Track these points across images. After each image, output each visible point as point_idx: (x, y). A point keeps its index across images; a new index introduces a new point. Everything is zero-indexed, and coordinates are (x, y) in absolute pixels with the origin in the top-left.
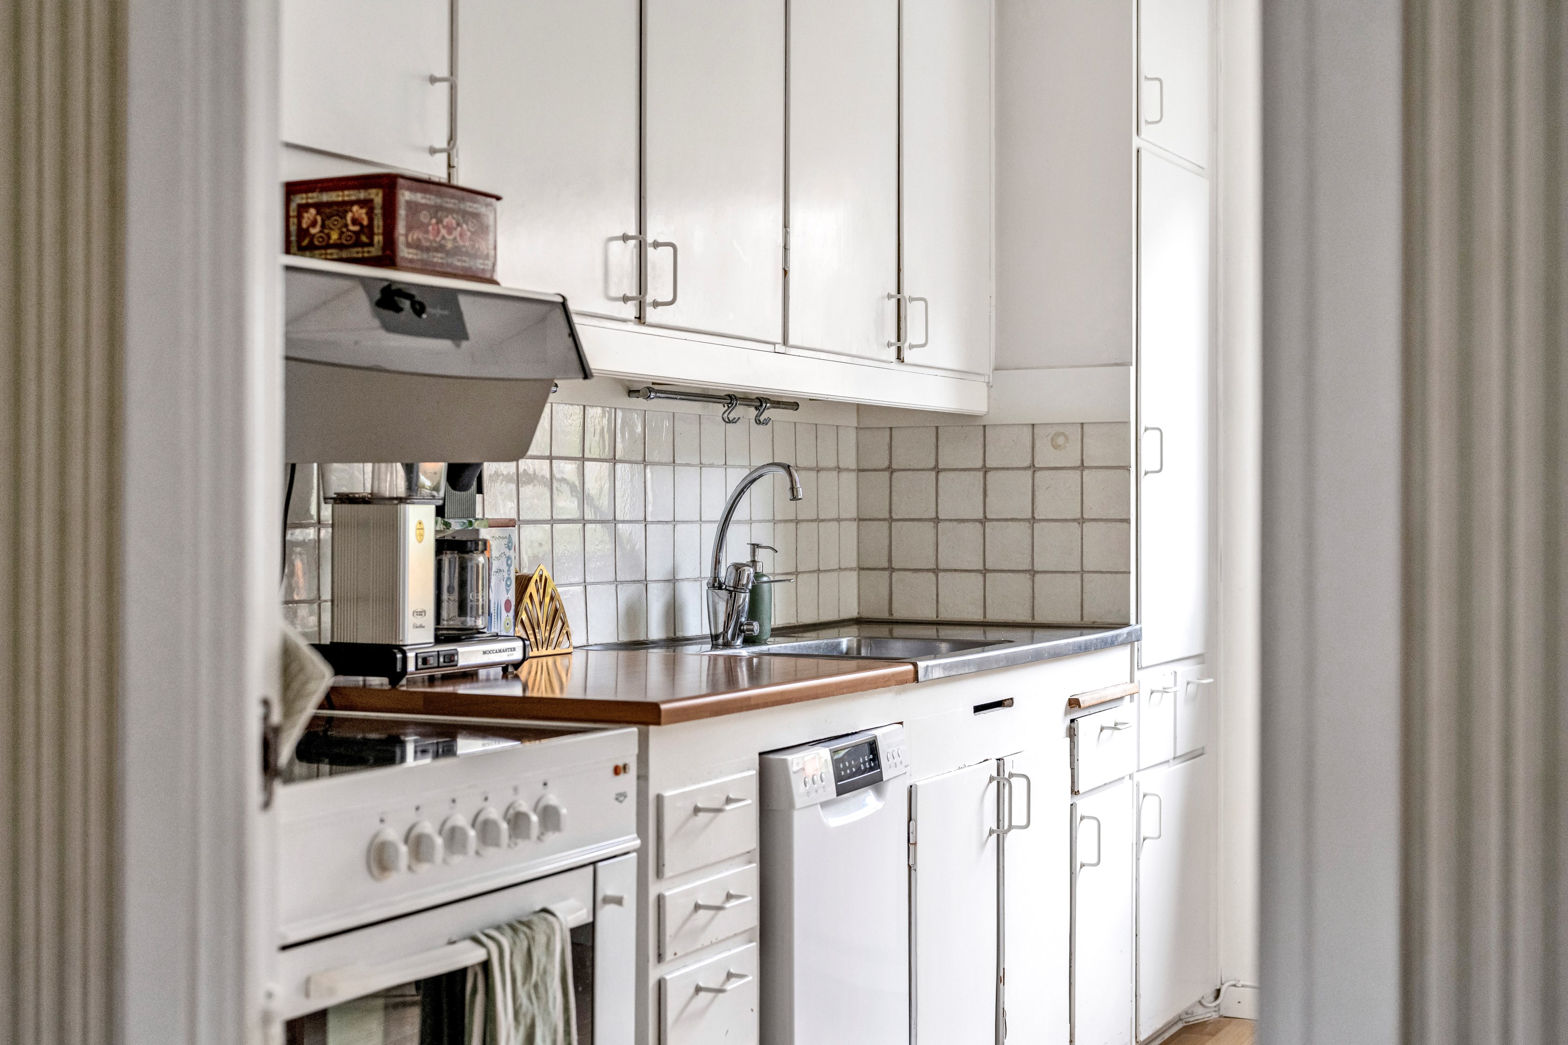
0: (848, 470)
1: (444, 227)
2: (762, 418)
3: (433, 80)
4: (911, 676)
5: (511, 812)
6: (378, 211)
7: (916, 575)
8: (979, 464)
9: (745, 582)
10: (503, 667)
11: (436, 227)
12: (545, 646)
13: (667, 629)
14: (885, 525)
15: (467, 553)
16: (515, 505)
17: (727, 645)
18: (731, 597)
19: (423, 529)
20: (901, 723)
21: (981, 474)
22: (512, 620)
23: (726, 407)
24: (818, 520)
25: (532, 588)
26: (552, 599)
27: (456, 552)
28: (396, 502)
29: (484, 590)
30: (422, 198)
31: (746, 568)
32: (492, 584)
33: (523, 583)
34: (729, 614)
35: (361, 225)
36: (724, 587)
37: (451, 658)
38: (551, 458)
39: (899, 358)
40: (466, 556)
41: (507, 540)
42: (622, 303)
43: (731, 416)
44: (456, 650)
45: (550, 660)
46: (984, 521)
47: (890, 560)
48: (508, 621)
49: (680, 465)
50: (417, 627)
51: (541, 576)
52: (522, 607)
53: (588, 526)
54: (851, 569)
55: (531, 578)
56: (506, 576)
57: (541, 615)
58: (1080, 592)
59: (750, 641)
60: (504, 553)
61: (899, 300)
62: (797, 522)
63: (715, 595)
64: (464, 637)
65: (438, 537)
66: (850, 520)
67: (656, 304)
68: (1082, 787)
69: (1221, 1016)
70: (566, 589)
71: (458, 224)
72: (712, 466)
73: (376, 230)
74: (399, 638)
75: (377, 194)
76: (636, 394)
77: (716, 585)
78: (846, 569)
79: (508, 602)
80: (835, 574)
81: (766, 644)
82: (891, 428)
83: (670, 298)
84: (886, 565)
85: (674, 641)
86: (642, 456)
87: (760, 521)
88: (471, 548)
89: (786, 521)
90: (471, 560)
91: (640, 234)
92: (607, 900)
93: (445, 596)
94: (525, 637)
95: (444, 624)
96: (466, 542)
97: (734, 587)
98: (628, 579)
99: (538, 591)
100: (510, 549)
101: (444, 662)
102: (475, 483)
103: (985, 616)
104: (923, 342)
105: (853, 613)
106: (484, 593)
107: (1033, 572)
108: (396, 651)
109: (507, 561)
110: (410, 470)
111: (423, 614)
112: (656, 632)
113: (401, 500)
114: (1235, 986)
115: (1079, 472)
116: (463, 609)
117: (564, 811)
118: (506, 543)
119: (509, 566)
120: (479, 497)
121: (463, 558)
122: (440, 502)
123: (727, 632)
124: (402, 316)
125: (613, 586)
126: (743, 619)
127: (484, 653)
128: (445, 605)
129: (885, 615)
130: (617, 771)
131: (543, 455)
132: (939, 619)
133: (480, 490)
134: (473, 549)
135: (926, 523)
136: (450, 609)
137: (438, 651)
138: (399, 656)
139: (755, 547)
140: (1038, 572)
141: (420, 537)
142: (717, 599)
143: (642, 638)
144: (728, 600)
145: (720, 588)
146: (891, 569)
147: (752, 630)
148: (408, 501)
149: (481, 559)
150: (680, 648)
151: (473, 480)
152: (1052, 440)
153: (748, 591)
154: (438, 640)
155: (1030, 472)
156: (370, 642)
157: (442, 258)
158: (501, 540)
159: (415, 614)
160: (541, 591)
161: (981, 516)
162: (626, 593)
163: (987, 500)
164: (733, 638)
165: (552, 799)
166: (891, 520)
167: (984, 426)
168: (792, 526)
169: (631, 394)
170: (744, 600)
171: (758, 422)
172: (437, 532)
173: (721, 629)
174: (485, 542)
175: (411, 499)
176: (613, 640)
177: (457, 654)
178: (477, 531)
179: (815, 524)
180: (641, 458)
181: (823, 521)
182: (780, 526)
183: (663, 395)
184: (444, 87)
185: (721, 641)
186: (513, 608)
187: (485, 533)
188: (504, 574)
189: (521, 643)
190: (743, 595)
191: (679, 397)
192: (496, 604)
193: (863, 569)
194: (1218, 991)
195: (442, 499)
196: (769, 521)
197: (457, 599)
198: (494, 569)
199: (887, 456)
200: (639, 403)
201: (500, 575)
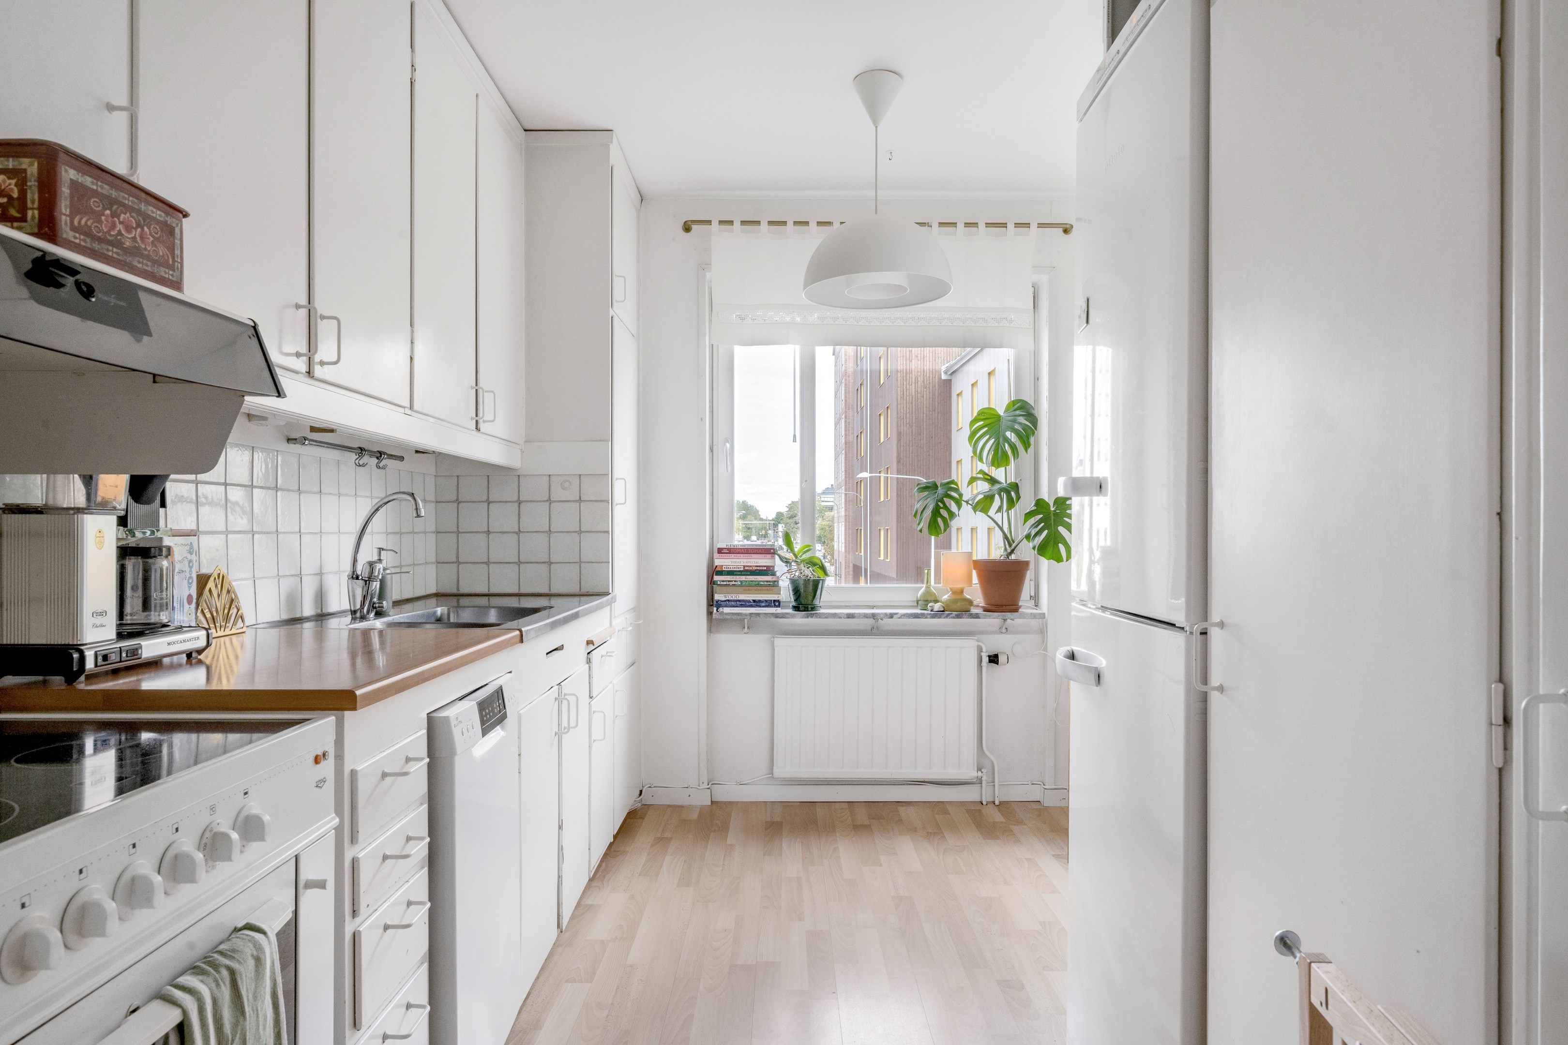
0: (430, 502)
1: (120, 223)
2: (381, 465)
3: (110, 108)
4: (518, 639)
5: (208, 834)
6: (32, 183)
7: (474, 566)
8: (516, 498)
9: (376, 574)
10: (187, 654)
11: (110, 219)
12: (223, 629)
13: (317, 608)
14: (455, 535)
15: (151, 558)
16: (195, 519)
17: (363, 618)
18: (366, 584)
19: (103, 537)
20: (510, 672)
21: (517, 504)
22: (194, 611)
23: (358, 456)
24: (414, 533)
25: (211, 584)
26: (228, 592)
27: (140, 557)
28: (72, 512)
29: (168, 589)
30: (93, 183)
31: (377, 564)
32: (175, 583)
33: (203, 581)
34: (365, 596)
35: (10, 198)
36: (360, 578)
37: (134, 652)
38: (226, 484)
39: (477, 428)
40: (150, 561)
41: (189, 547)
42: (295, 358)
43: (361, 462)
44: (140, 644)
45: (227, 638)
46: (519, 532)
47: (458, 557)
48: (190, 612)
49: (325, 494)
50: (97, 627)
51: (219, 574)
52: (202, 600)
53: (256, 536)
54: (432, 563)
55: (210, 576)
56: (188, 575)
57: (220, 603)
58: (579, 574)
59: (379, 614)
60: (186, 557)
61: (476, 390)
62: (401, 534)
63: (354, 583)
64: (148, 632)
65: (120, 544)
66: (432, 532)
67: (322, 363)
68: (594, 695)
69: (642, 805)
70: (239, 583)
71: (139, 225)
72: (346, 495)
73: (29, 205)
74: (77, 638)
75: (31, 164)
76: (294, 441)
77: (354, 576)
78: (429, 563)
79: (190, 597)
80: (424, 566)
81: (389, 616)
82: (458, 476)
83: (335, 359)
84: (455, 560)
85: (322, 616)
86: (298, 486)
87: (378, 533)
88: (155, 553)
89: (394, 533)
90: (154, 564)
91: (309, 304)
92: (310, 885)
93: (129, 592)
94: (207, 627)
95: (128, 619)
96: (149, 549)
97: (369, 578)
98: (288, 574)
99: (216, 586)
100: (191, 554)
101: (127, 656)
102: (158, 498)
103: (519, 590)
104: (492, 419)
105: (433, 590)
106: (168, 592)
107: (550, 563)
108: (71, 651)
109: (189, 564)
110: (89, 481)
111: (104, 614)
112: (308, 610)
113: (78, 510)
114: (650, 787)
115: (578, 504)
116: (146, 605)
117: (266, 818)
118: (188, 549)
119: (191, 567)
120: (162, 510)
121: (147, 562)
122: (123, 513)
123: (363, 608)
124: (62, 292)
125: (276, 580)
126: (375, 600)
127: (169, 644)
128: (128, 602)
129: (455, 591)
130: (317, 760)
131: (219, 481)
132: (490, 592)
133: (163, 504)
134: (157, 554)
135: (481, 534)
136: (133, 602)
137: (120, 648)
138: (76, 656)
139: (380, 550)
140: (553, 563)
141: (100, 545)
142: (355, 587)
143: (298, 615)
144: (363, 587)
145: (357, 578)
146: (458, 562)
147: (382, 607)
148: (86, 511)
149: (165, 563)
150: (325, 621)
151: (156, 496)
152: (561, 484)
153: (378, 580)
154: (120, 636)
155: (548, 504)
156: (44, 642)
157: (117, 253)
158: (183, 547)
159: (95, 615)
160: (219, 586)
161: (517, 530)
162: (286, 584)
163: (521, 520)
164: (368, 612)
165: (254, 807)
166: (458, 532)
167: (519, 476)
168: (398, 536)
169: (289, 441)
170: (376, 586)
171: (378, 467)
172: (118, 539)
173: (358, 606)
174: (169, 549)
175: (90, 509)
176: (277, 618)
177: (141, 647)
178: (161, 539)
179: (411, 535)
180: (297, 488)
181: (416, 533)
182: (390, 536)
183: (315, 443)
184: (124, 116)
185: (358, 615)
186: (195, 601)
187: (167, 541)
188: (186, 574)
189: (204, 632)
190: (375, 583)
191: (326, 445)
192: (179, 599)
193: (440, 563)
194: (641, 792)
195: (123, 510)
196: (383, 533)
197: (141, 596)
198: (177, 570)
199: (455, 493)
200: (297, 448)
201: (183, 575)
